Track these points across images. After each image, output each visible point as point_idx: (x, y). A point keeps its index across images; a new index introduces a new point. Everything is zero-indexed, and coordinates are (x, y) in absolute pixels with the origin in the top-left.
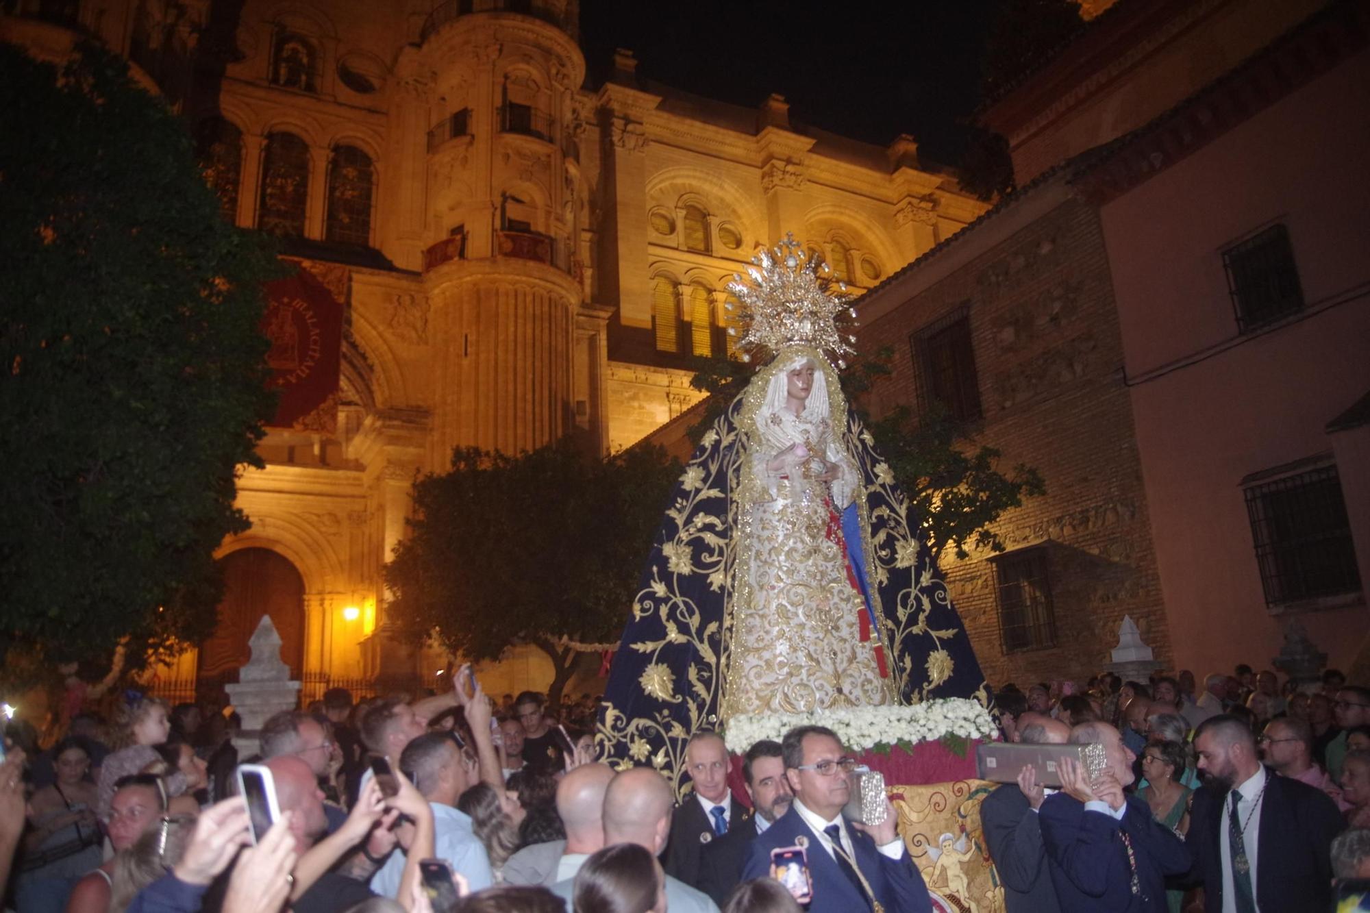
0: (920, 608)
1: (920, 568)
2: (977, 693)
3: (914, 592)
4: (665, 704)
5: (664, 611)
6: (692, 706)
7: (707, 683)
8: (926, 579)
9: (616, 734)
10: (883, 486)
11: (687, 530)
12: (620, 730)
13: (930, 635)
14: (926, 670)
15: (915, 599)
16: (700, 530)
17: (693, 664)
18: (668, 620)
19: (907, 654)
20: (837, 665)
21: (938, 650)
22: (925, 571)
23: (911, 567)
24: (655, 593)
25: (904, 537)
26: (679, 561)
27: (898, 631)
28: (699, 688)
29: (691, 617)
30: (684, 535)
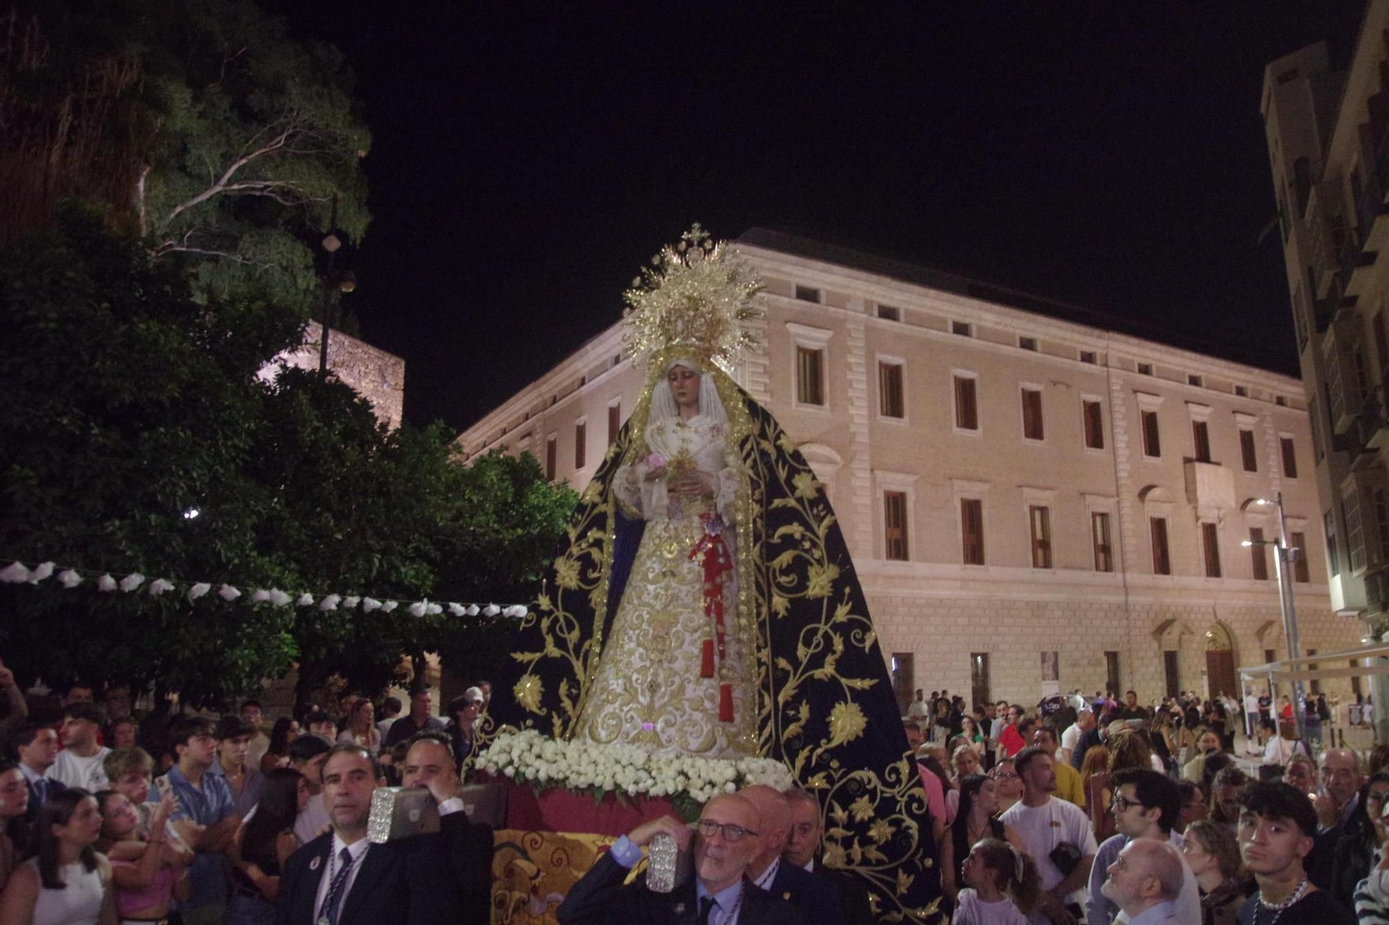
0: (829, 647)
1: (835, 600)
2: (899, 764)
3: (823, 628)
4: (532, 715)
5: (545, 623)
6: (557, 722)
7: (575, 699)
8: (842, 613)
9: (483, 735)
10: (800, 500)
11: (580, 545)
12: (487, 733)
13: (840, 683)
14: (828, 724)
15: (823, 636)
16: (591, 545)
17: (565, 680)
18: (548, 633)
19: (804, 702)
20: (656, 699)
21: (846, 702)
22: (841, 603)
23: (823, 598)
24: (539, 605)
25: (820, 562)
26: (567, 574)
27: (795, 675)
28: (567, 704)
29: (569, 633)
30: (575, 550)
